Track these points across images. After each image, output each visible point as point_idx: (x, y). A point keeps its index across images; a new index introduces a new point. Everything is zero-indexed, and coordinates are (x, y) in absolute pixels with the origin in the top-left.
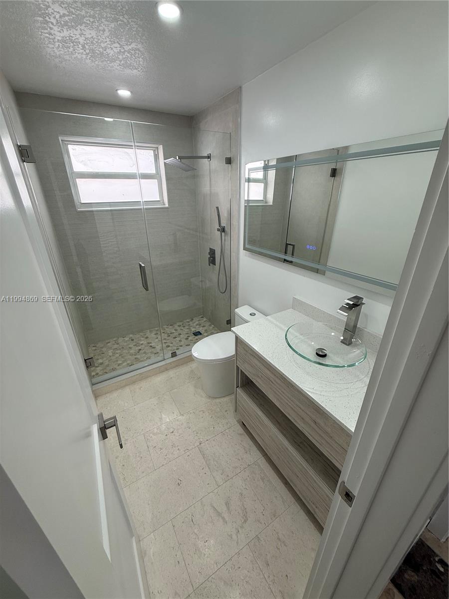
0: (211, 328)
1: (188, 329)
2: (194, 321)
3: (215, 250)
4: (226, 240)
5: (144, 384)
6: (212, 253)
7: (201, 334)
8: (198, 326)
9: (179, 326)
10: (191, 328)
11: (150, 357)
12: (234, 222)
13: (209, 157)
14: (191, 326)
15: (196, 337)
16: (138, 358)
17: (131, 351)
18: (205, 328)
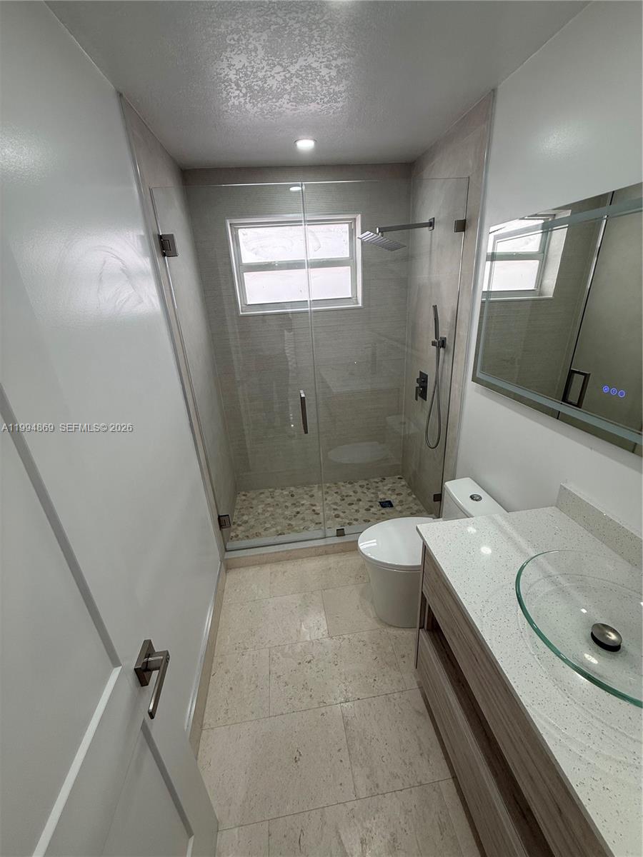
0: (410, 499)
1: (373, 493)
2: (386, 482)
3: (427, 376)
4: (446, 360)
5: (291, 568)
6: (423, 379)
7: (392, 506)
8: (390, 492)
9: (362, 486)
10: (379, 493)
11: (309, 527)
12: (462, 332)
13: (431, 224)
14: (380, 491)
15: (383, 511)
16: (292, 525)
17: (286, 513)
18: (400, 498)
